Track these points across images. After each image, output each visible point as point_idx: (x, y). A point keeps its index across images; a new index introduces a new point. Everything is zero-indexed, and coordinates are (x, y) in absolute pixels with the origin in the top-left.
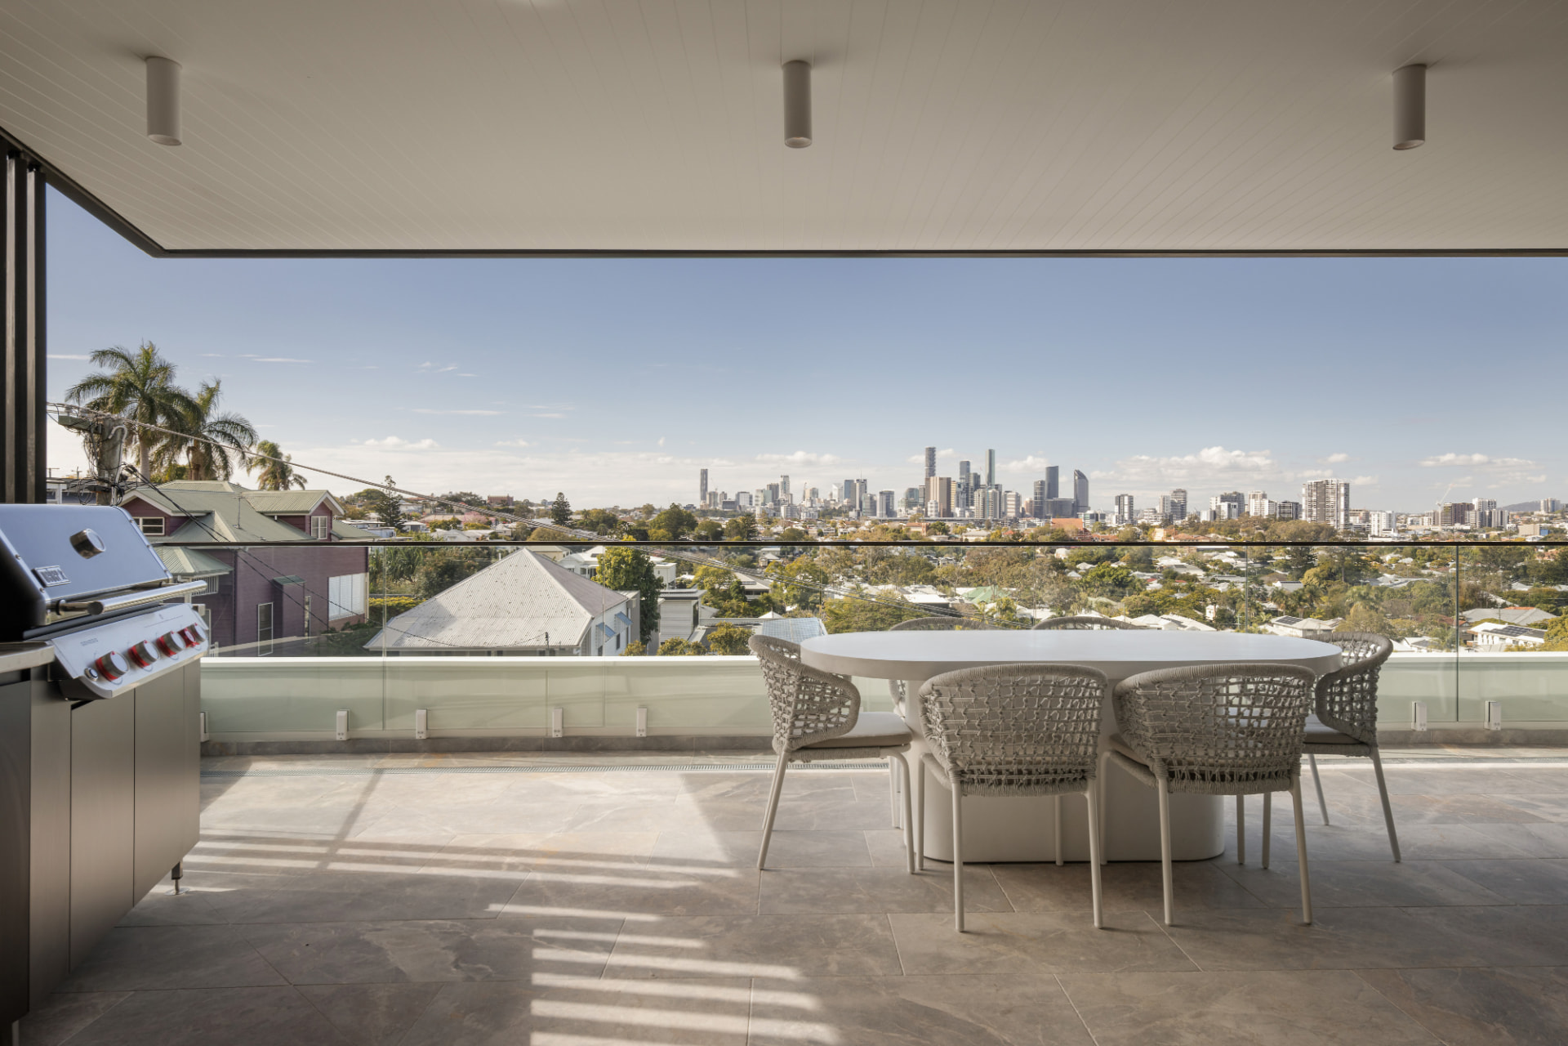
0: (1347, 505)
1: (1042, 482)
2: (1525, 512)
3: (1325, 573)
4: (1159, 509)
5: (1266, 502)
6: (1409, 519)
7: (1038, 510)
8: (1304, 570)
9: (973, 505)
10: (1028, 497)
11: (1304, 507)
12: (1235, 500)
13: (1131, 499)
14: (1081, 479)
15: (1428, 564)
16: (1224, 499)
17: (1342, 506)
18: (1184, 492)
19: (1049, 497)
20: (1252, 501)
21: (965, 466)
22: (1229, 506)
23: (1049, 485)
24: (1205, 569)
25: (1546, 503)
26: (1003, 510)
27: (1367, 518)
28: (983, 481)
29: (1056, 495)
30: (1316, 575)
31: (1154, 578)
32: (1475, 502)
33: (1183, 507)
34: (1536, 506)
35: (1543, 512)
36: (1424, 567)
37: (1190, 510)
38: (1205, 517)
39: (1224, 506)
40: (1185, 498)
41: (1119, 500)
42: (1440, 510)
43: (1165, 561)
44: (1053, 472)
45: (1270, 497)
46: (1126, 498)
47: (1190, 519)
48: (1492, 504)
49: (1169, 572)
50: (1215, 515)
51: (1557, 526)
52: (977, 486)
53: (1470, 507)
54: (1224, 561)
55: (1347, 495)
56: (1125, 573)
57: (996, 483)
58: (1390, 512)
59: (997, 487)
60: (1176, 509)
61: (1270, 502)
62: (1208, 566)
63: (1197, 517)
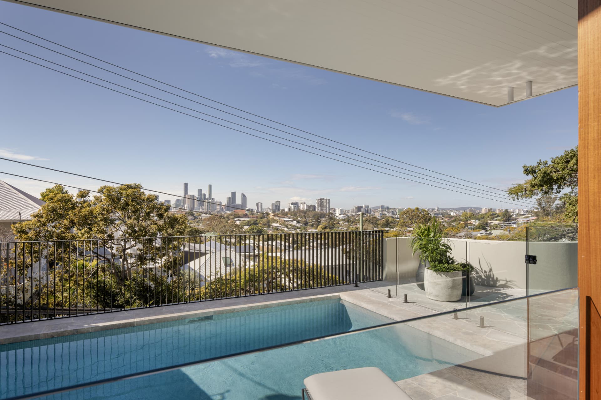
0: (329, 206)
1: (230, 198)
2: (376, 209)
3: (324, 226)
4: (271, 207)
5: (305, 205)
6: (346, 211)
7: (228, 207)
8: (318, 226)
9: (203, 206)
10: (224, 203)
11: (317, 207)
12: (296, 204)
13: (262, 204)
14: (244, 197)
15: (352, 224)
16: (292, 204)
17: (328, 207)
18: (279, 201)
19: (232, 203)
20: (301, 205)
21: (200, 191)
22: (294, 206)
23: (232, 199)
24: (287, 227)
25: (381, 206)
26: (215, 208)
27: (335, 210)
28: (207, 197)
29: (235, 202)
30: (321, 227)
31: (270, 230)
32: (363, 206)
33: (279, 207)
34: (378, 207)
35: (380, 209)
36: (351, 225)
37: (281, 208)
38: (286, 210)
39: (292, 206)
40: (280, 204)
41: (257, 204)
42: (354, 208)
43: (274, 225)
44: (234, 194)
45: (306, 204)
46: (260, 204)
47: (281, 211)
48: (368, 206)
49: (276, 228)
50: (290, 209)
51: (384, 213)
52: (205, 198)
53: (362, 207)
54: (293, 224)
55: (329, 203)
56: (261, 228)
57: (212, 197)
58: (341, 209)
59: (213, 199)
60: (277, 207)
61: (307, 205)
62: (288, 226)
63: (284, 210)
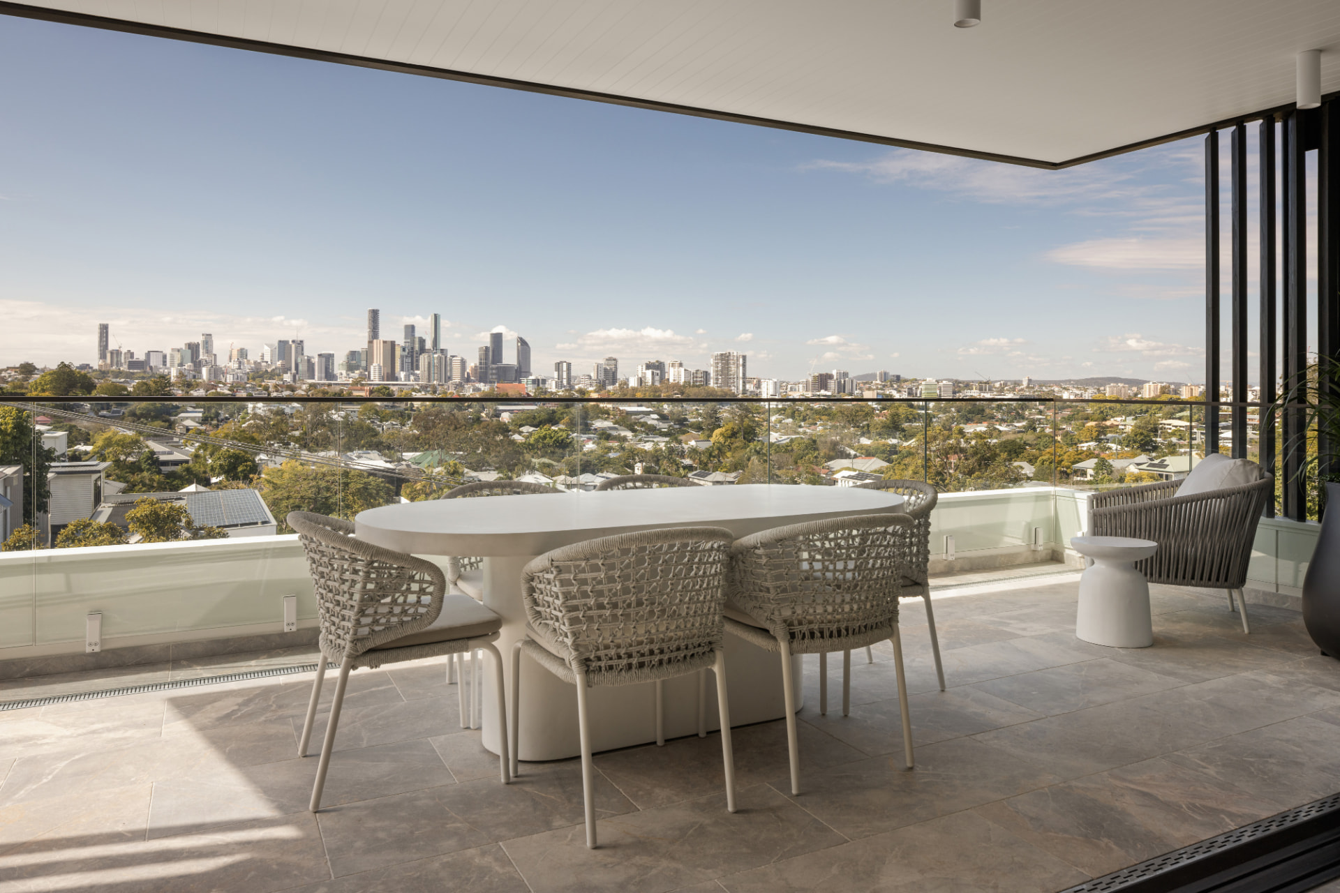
0: (744, 374)
1: (487, 348)
2: (867, 380)
3: (730, 430)
4: (593, 375)
5: (682, 370)
6: (789, 386)
7: (482, 375)
8: (712, 430)
9: (418, 369)
10: (473, 363)
11: (712, 375)
12: (657, 367)
13: (569, 365)
14: (523, 344)
15: (802, 424)
16: (649, 366)
17: (741, 375)
18: (615, 360)
19: (493, 363)
20: (672, 369)
21: (410, 330)
22: (653, 373)
23: (493, 351)
24: (633, 431)
25: (881, 374)
26: (448, 374)
27: (758, 386)
28: (429, 345)
29: (500, 360)
30: (722, 434)
31: (589, 439)
32: (834, 373)
33: (614, 374)
34: (873, 376)
35: (878, 382)
37: (620, 376)
38: (633, 383)
39: (649, 373)
40: (616, 366)
41: (558, 366)
42: (810, 379)
43: (600, 423)
44: (497, 338)
45: (685, 366)
46: (565, 365)
47: (620, 385)
48: (846, 375)
49: (603, 434)
50: (641, 381)
51: (888, 393)
52: (422, 350)
53: (831, 377)
54: (649, 422)
55: (744, 366)
56: (564, 435)
57: (442, 347)
58: (775, 380)
59: (442, 351)
60: (609, 375)
61: (685, 370)
62: (636, 427)
63: (626, 383)
